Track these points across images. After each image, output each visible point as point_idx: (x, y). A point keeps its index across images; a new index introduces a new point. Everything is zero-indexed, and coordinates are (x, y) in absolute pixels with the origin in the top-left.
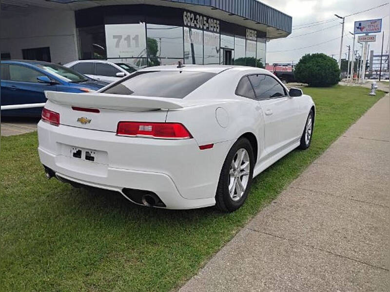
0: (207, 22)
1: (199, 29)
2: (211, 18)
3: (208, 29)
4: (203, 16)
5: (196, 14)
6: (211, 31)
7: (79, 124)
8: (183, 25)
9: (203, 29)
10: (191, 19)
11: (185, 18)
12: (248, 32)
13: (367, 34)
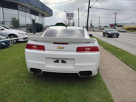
0: (26, 9)
1: (24, 11)
2: (27, 8)
3: (26, 12)
4: (25, 7)
5: (22, 6)
6: (27, 13)
7: (58, 49)
8: (18, 10)
9: (25, 12)
10: (21, 7)
11: (18, 7)
12: (39, 14)
13: (70, 17)
